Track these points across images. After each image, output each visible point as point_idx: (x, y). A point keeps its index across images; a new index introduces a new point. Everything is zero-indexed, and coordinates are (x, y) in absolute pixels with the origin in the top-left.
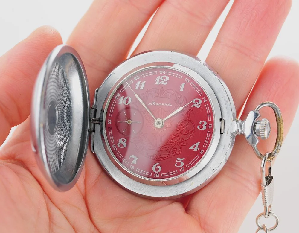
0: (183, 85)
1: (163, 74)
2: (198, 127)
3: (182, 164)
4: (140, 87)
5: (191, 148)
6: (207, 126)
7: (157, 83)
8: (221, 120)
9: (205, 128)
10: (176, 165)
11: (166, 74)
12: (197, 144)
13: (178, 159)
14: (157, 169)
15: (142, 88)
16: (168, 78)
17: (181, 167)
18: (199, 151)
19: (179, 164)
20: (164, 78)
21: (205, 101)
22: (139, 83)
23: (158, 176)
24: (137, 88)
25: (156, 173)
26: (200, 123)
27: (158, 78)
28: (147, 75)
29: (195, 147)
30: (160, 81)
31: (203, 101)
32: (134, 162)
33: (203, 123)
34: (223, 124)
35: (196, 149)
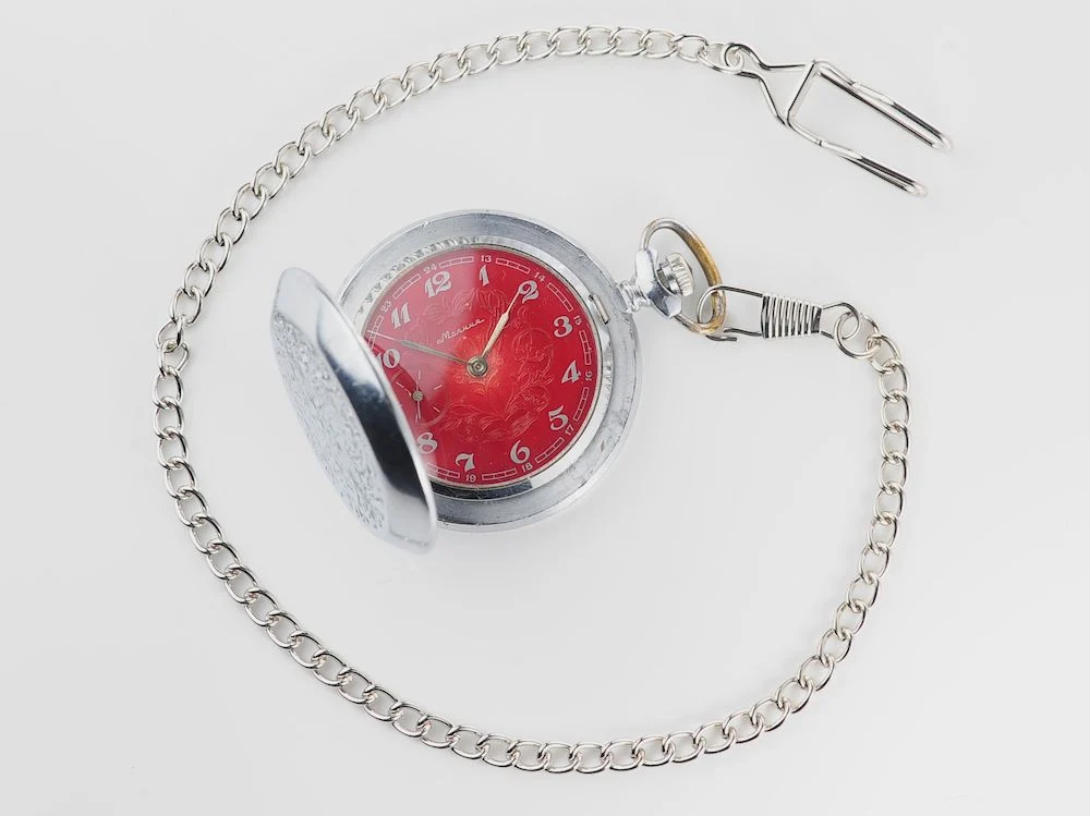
0: (483, 271)
1: (433, 273)
2: (556, 333)
3: (565, 418)
4: (401, 320)
5: (565, 379)
6: (572, 322)
7: (431, 294)
8: (591, 298)
9: (569, 329)
10: (552, 427)
11: (439, 270)
12: (573, 366)
13: (551, 414)
14: (521, 456)
15: (407, 319)
16: (447, 276)
17: (566, 426)
18: (582, 378)
19: (559, 422)
20: (440, 278)
21: (542, 280)
22: (395, 314)
23: (529, 466)
24: (397, 324)
25: (524, 464)
26: (556, 324)
27: (428, 284)
28: (403, 289)
29: (572, 373)
30: (435, 287)
31: (537, 281)
32: (470, 466)
33: (561, 322)
34: (598, 302)
35: (575, 377)
